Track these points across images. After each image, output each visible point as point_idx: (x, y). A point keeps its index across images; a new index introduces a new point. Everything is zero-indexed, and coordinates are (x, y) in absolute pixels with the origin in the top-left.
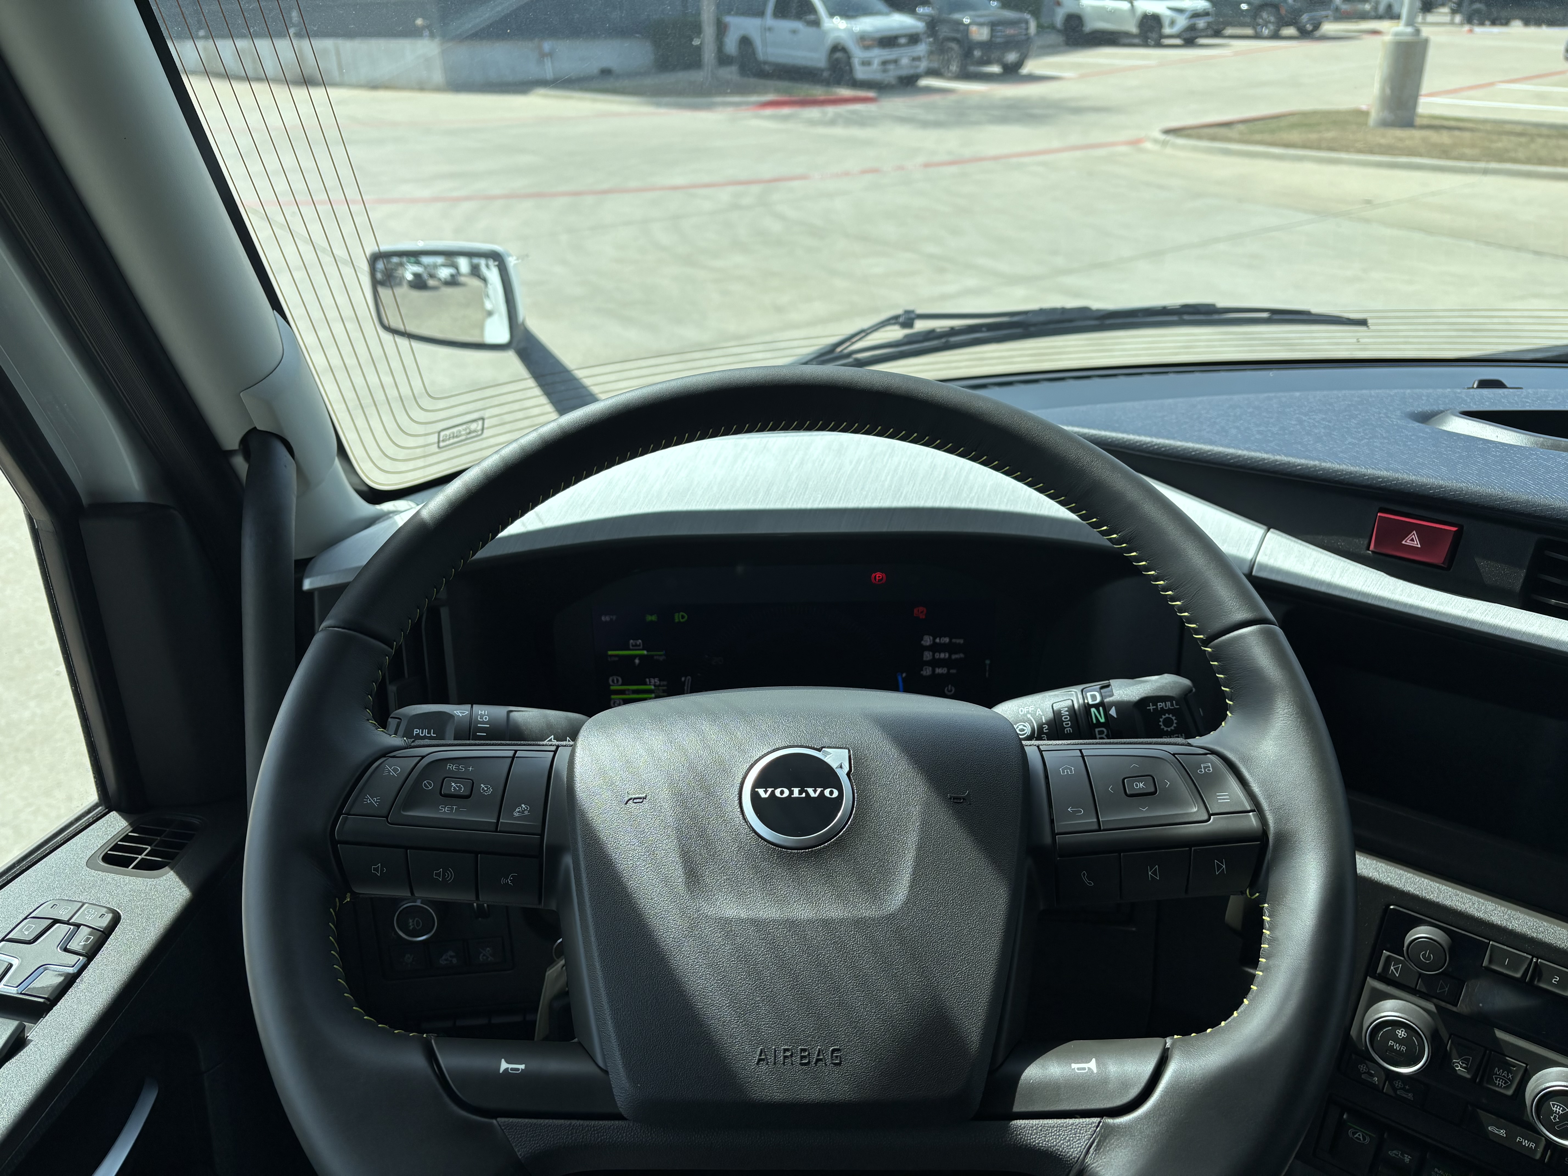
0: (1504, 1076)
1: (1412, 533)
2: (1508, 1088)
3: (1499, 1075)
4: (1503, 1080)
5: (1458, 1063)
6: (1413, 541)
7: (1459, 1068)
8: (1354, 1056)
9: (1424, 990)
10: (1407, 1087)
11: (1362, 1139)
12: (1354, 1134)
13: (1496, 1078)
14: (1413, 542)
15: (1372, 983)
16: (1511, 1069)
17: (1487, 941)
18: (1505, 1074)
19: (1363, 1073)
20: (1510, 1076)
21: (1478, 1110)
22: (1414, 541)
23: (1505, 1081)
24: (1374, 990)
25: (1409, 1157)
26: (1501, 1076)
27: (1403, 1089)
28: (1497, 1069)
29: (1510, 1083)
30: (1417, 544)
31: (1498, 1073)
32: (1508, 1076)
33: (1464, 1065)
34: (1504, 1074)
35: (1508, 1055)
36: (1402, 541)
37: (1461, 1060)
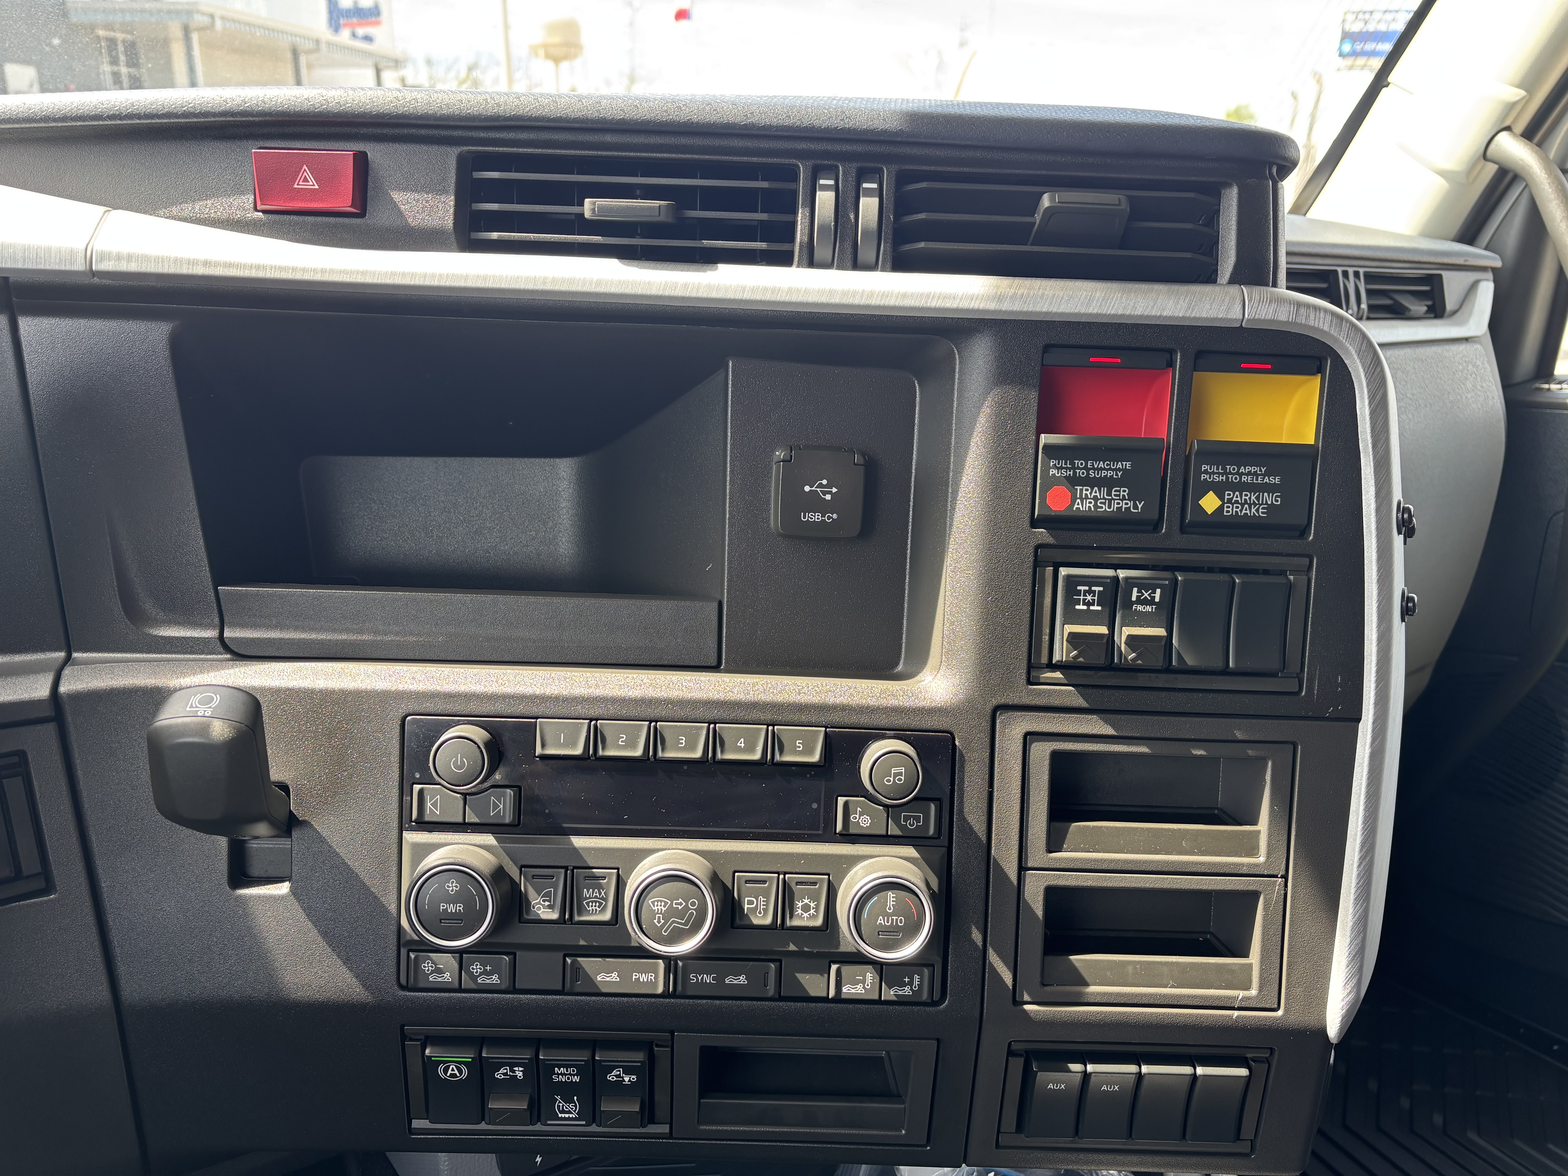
0: (596, 897)
1: (303, 170)
2: (604, 910)
3: (590, 898)
4: (596, 902)
5: (539, 903)
6: (307, 181)
7: (542, 910)
8: (412, 955)
9: (475, 820)
10: (488, 968)
11: (458, 1075)
12: (446, 1070)
13: (588, 904)
14: (308, 184)
15: (411, 837)
16: (600, 883)
17: (535, 720)
18: (596, 893)
19: (431, 973)
20: (603, 894)
21: (579, 959)
22: (309, 182)
23: (599, 902)
24: (416, 846)
25: (521, 1069)
26: (592, 898)
27: (485, 973)
28: (585, 890)
29: (604, 903)
30: (313, 184)
31: (588, 896)
32: (600, 893)
33: (547, 903)
34: (594, 894)
35: (594, 865)
36: (294, 185)
37: (541, 898)
